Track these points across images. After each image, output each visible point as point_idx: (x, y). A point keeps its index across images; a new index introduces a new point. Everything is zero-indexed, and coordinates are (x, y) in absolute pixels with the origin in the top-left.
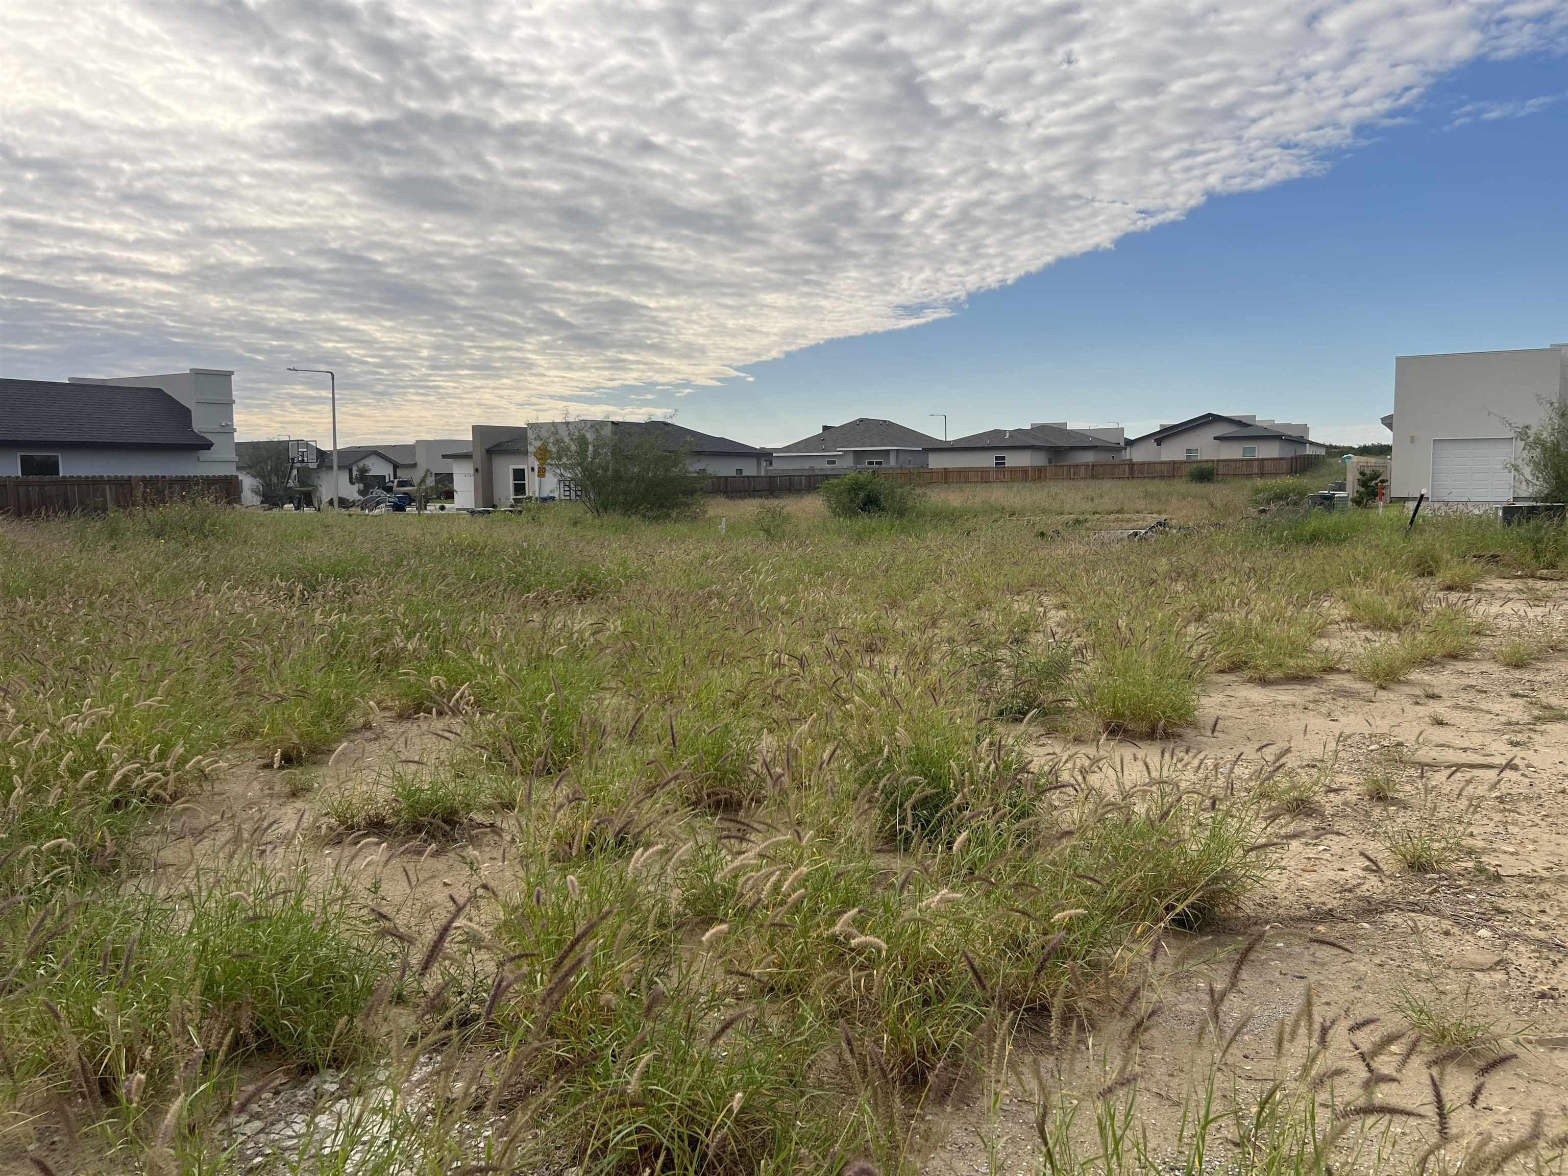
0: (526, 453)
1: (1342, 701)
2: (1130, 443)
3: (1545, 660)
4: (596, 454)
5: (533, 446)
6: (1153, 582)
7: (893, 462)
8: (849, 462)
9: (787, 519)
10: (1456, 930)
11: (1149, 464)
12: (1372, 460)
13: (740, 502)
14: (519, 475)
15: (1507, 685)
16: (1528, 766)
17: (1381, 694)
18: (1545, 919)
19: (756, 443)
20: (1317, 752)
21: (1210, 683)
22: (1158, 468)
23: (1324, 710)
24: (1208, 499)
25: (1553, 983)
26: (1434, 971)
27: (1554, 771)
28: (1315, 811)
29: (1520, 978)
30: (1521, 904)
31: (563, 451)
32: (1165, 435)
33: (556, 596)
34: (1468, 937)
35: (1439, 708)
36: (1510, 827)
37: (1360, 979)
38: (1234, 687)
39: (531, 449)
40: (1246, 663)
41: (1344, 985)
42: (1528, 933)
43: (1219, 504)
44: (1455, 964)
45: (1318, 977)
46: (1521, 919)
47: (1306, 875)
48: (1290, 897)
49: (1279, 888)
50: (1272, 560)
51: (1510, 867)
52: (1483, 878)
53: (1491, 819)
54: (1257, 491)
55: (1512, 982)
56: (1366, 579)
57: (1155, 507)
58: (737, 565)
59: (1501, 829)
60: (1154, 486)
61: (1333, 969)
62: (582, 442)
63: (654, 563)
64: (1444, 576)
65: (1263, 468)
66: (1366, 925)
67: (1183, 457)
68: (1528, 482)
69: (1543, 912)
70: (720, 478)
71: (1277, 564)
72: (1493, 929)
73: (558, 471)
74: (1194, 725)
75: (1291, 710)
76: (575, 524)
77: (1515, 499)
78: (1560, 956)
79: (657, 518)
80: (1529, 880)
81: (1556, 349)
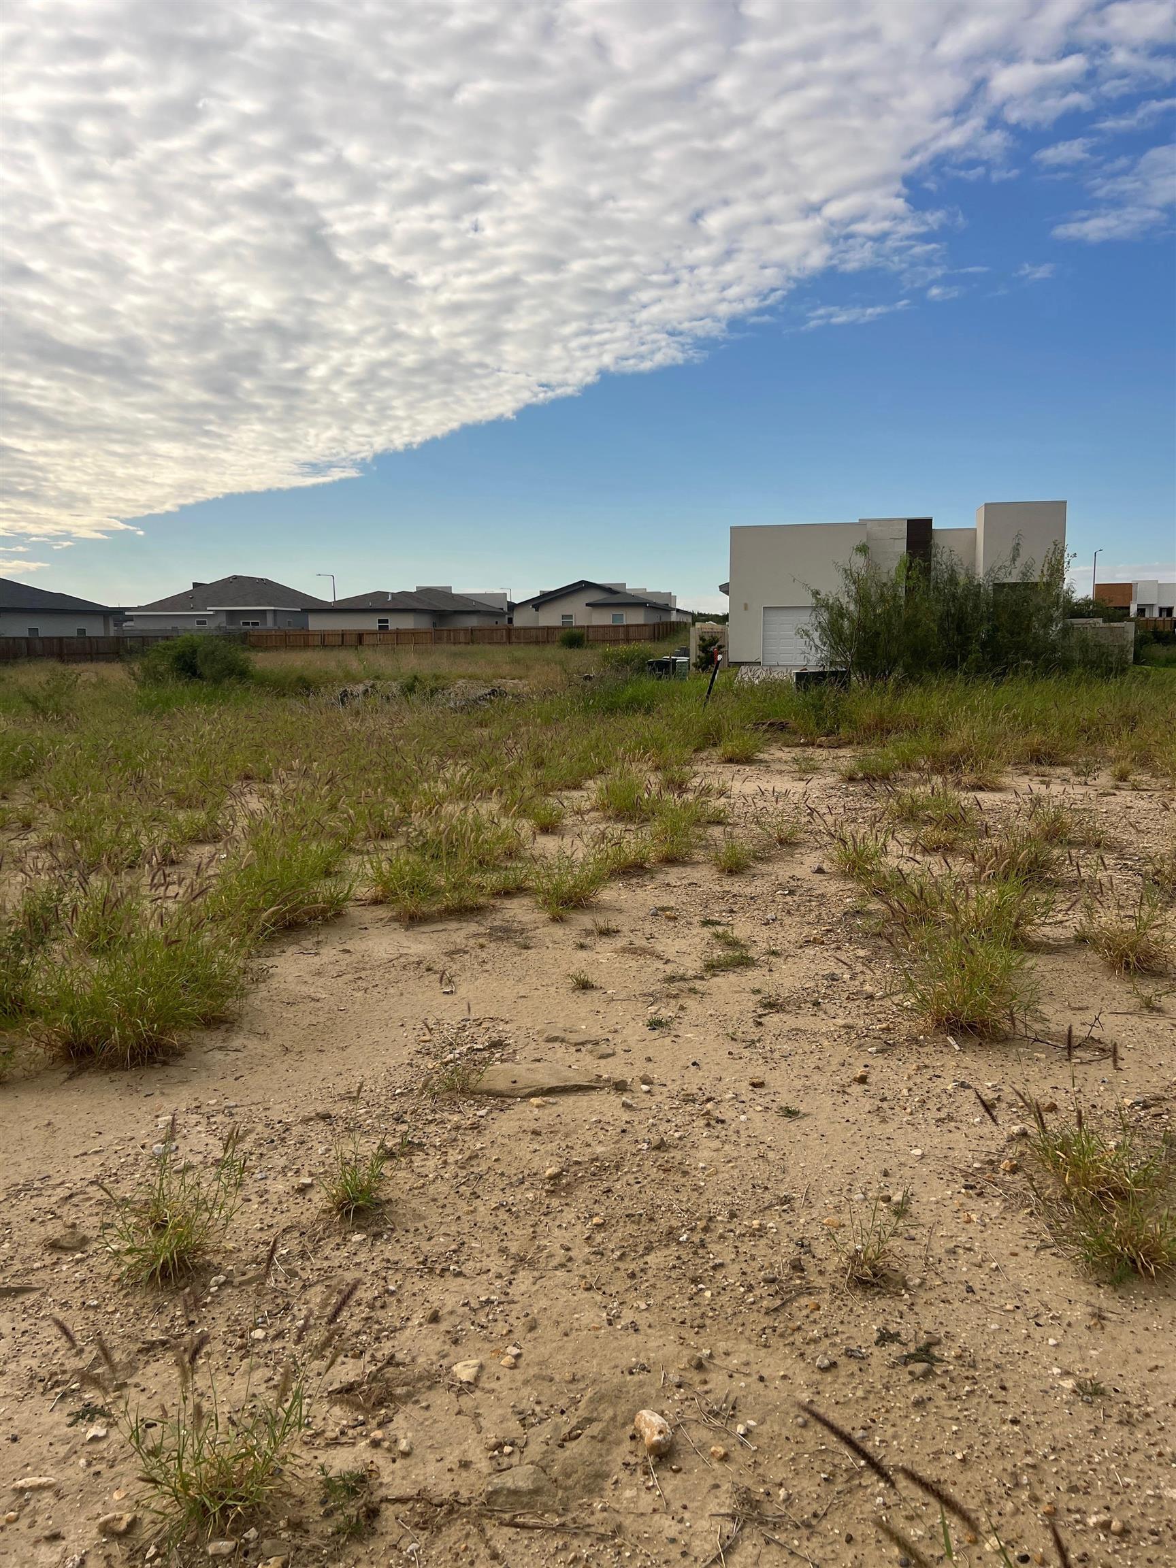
1: (491, 948)
2: (512, 608)
3: (768, 861)
7: (270, 622)
8: (222, 621)
11: (528, 629)
12: (712, 628)
15: (706, 903)
16: (643, 1080)
17: (546, 931)
22: (533, 633)
27: (676, 1087)
32: (545, 600)
35: (599, 956)
64: (731, 744)
65: (628, 634)
67: (558, 623)
68: (817, 647)
81: (863, 523)
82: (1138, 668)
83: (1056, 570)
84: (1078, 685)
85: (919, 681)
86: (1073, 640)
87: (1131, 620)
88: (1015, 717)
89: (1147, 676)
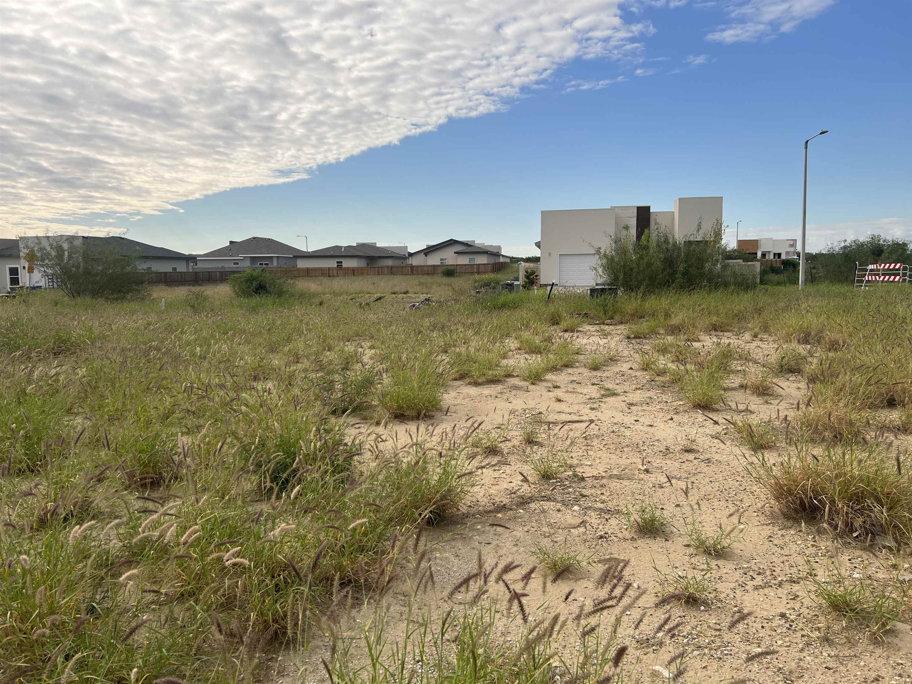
0: (19, 257)
1: (513, 392)
2: (411, 255)
3: (607, 366)
4: (70, 257)
5: (24, 252)
6: (420, 332)
7: (275, 263)
8: (248, 263)
9: (205, 299)
10: (563, 508)
11: (421, 266)
12: (531, 265)
13: (176, 288)
14: (14, 271)
15: (590, 379)
16: (598, 420)
17: (531, 387)
18: (603, 497)
19: (186, 252)
20: (500, 421)
21: (449, 386)
22: (426, 268)
23: (505, 397)
24: (451, 286)
25: (606, 530)
26: (552, 531)
27: (610, 422)
28: (499, 452)
29: (591, 529)
30: (593, 491)
31: (45, 256)
32: (429, 250)
33: (37, 353)
34: (568, 511)
35: (559, 393)
36: (589, 452)
37: (518, 540)
38: (461, 388)
39: (21, 254)
40: (467, 374)
41: (509, 544)
42: (595, 506)
43: (456, 289)
44: (562, 526)
45: (497, 542)
46: (593, 499)
47: (494, 487)
48: (485, 500)
49: (479, 497)
50: (482, 319)
51: (588, 472)
52: (576, 479)
53: (581, 449)
54: (476, 281)
55: (588, 532)
56: (527, 327)
57: (424, 290)
58: (170, 329)
59: (585, 454)
60: (424, 279)
61: (504, 537)
62: (60, 249)
63: (112, 329)
64: (564, 325)
65: (479, 269)
66: (521, 511)
67: (439, 263)
68: (600, 275)
69: (603, 494)
70: (160, 273)
71: (484, 321)
72: (580, 506)
73: (43, 269)
74: (440, 410)
75: (490, 398)
76: (56, 304)
77: (597, 285)
78: (610, 516)
79: (117, 299)
80: (596, 478)
81: (613, 209)
82: (762, 286)
83: (718, 235)
84: (732, 295)
85: (654, 292)
86: (729, 272)
87: (758, 261)
88: (703, 309)
89: (767, 290)
